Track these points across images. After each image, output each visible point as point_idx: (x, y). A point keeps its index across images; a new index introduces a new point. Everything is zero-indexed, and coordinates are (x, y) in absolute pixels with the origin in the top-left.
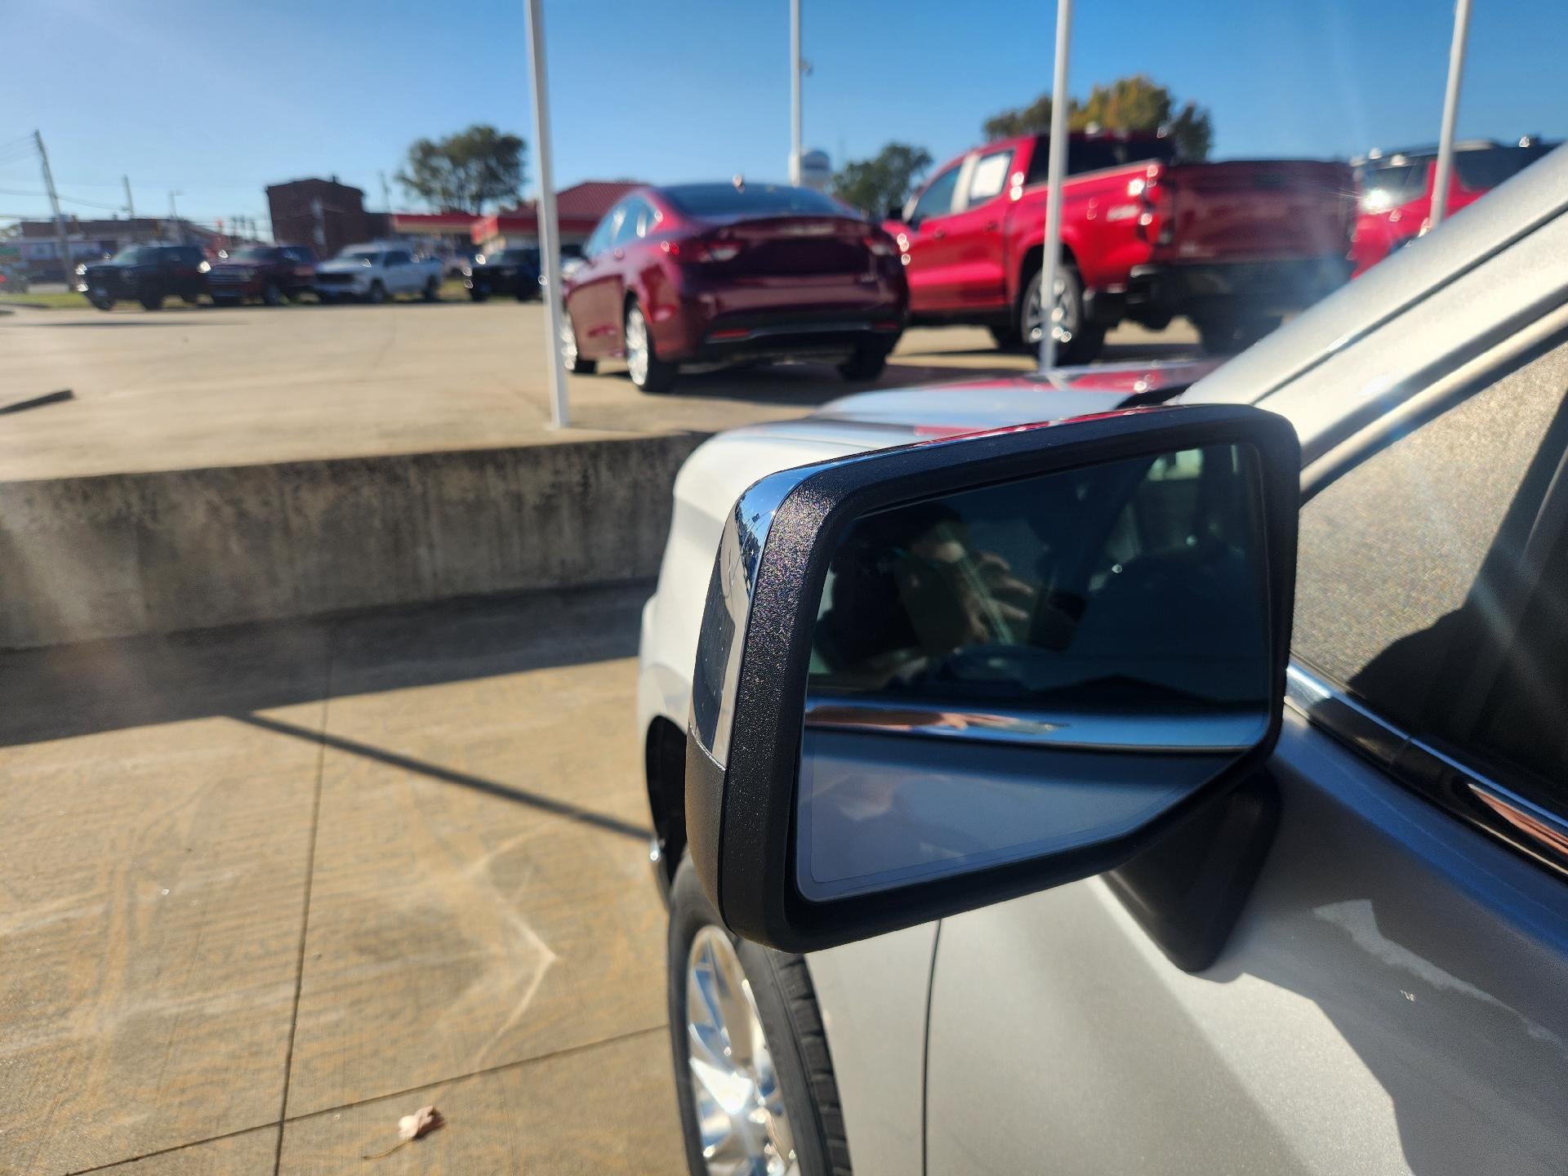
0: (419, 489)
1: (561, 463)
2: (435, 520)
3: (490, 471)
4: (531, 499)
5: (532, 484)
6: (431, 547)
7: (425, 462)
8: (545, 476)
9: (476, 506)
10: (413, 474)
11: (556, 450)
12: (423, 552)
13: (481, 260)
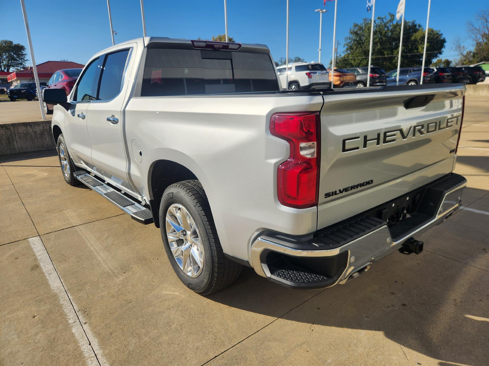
0: (13, 131)
1: (44, 125)
2: (17, 137)
3: (28, 127)
4: (38, 132)
5: (38, 129)
6: (17, 142)
7: (14, 125)
8: (41, 128)
9: (26, 134)
10: (11, 128)
11: (43, 122)
12: (15, 143)
13: (12, 87)
